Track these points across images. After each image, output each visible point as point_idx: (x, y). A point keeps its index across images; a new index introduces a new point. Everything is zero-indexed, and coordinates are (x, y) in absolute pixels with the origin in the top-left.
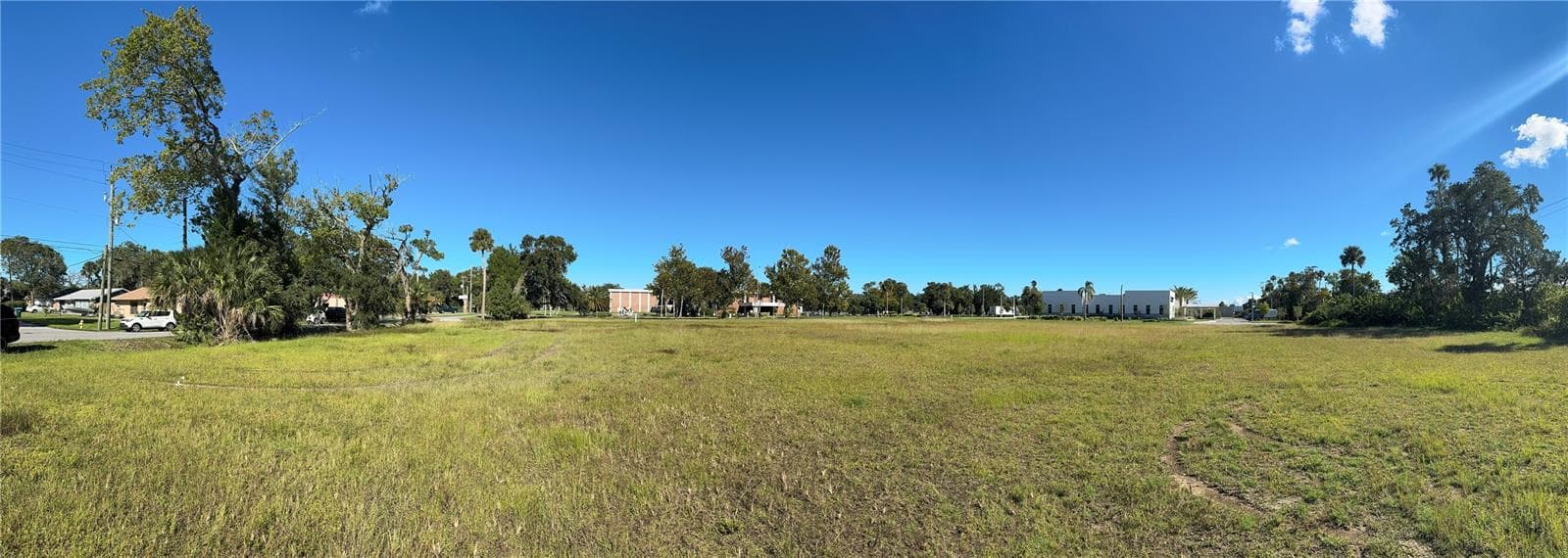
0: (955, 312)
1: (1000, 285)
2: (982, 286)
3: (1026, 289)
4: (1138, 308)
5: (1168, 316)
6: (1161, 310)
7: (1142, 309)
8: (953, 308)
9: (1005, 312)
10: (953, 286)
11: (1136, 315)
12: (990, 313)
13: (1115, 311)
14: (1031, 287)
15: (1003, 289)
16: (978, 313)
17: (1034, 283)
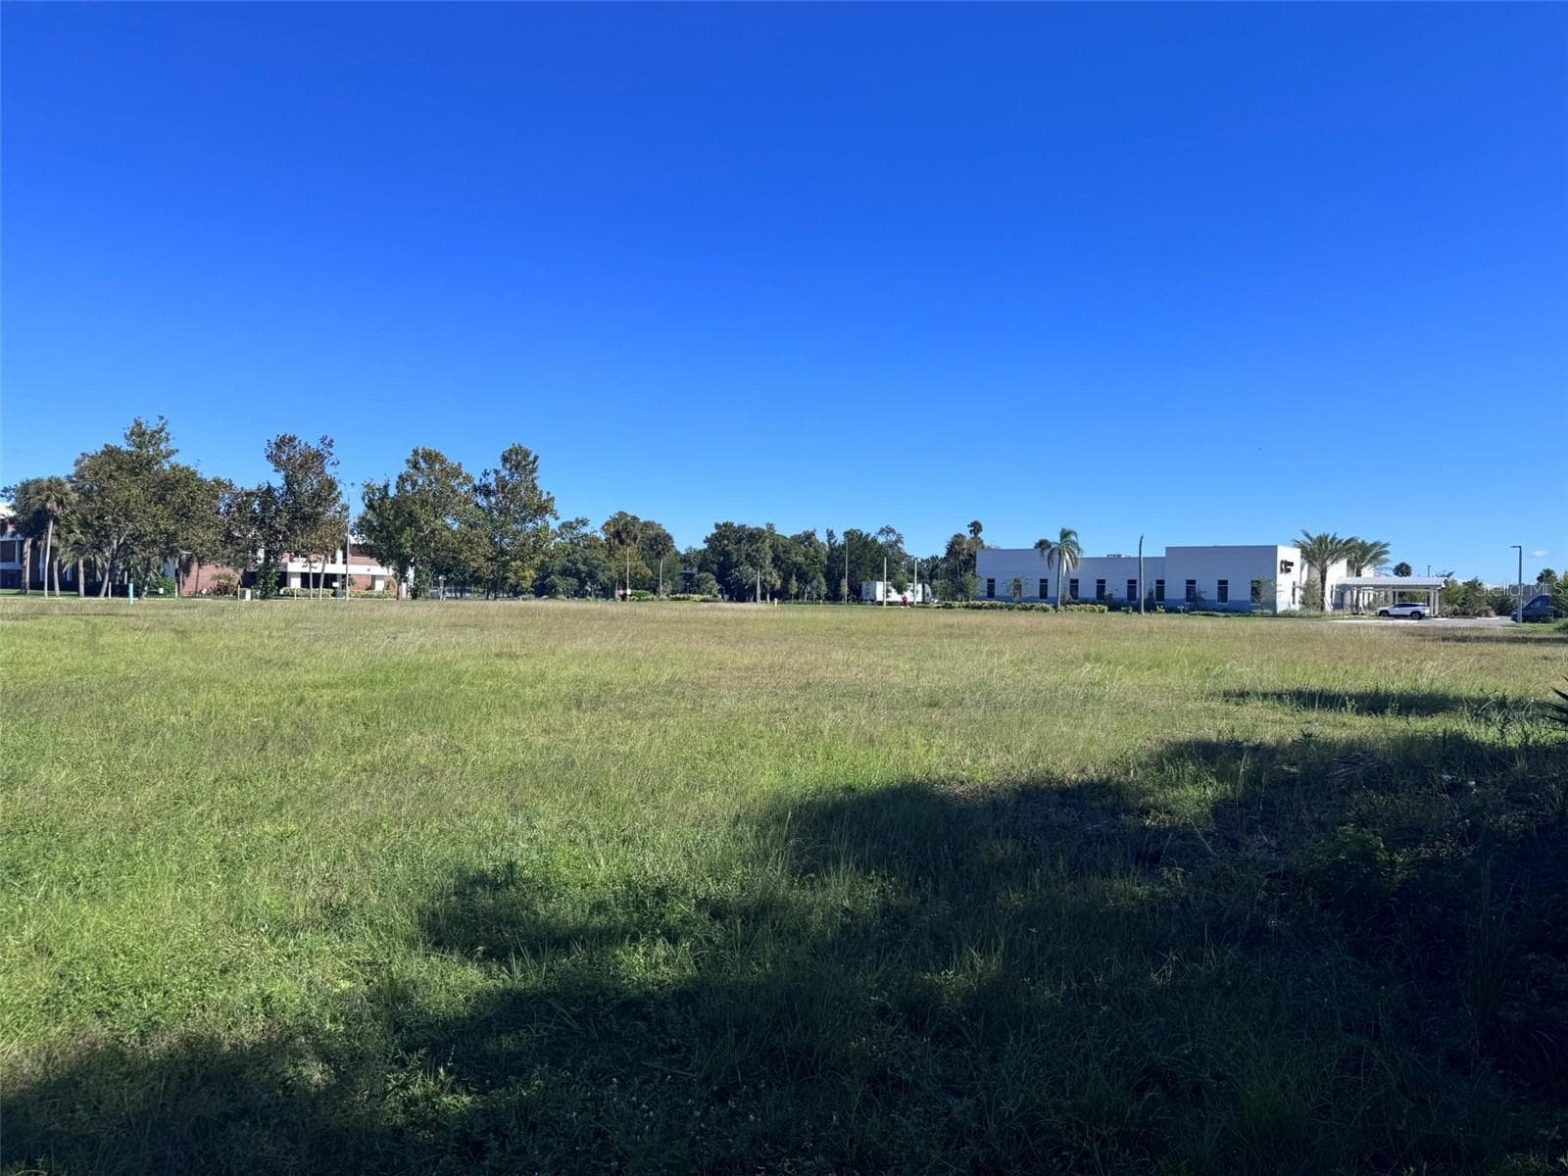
0: (781, 595)
1: (890, 531)
2: (847, 534)
3: (957, 540)
4: (1198, 587)
5: (1273, 605)
6: (1255, 592)
7: (1208, 590)
8: (778, 584)
9: (895, 596)
10: (779, 531)
11: (1194, 602)
12: (858, 596)
13: (1142, 594)
14: (968, 536)
15: (899, 540)
16: (834, 597)
17: (976, 527)
